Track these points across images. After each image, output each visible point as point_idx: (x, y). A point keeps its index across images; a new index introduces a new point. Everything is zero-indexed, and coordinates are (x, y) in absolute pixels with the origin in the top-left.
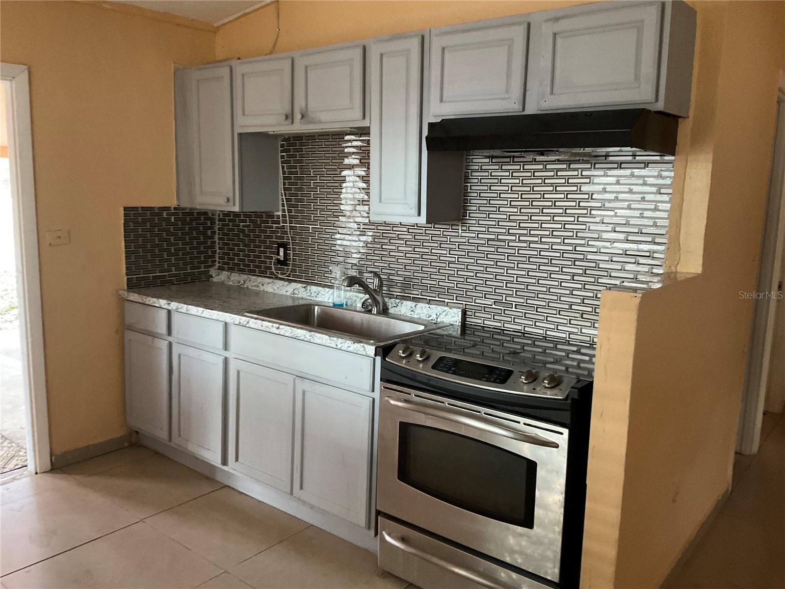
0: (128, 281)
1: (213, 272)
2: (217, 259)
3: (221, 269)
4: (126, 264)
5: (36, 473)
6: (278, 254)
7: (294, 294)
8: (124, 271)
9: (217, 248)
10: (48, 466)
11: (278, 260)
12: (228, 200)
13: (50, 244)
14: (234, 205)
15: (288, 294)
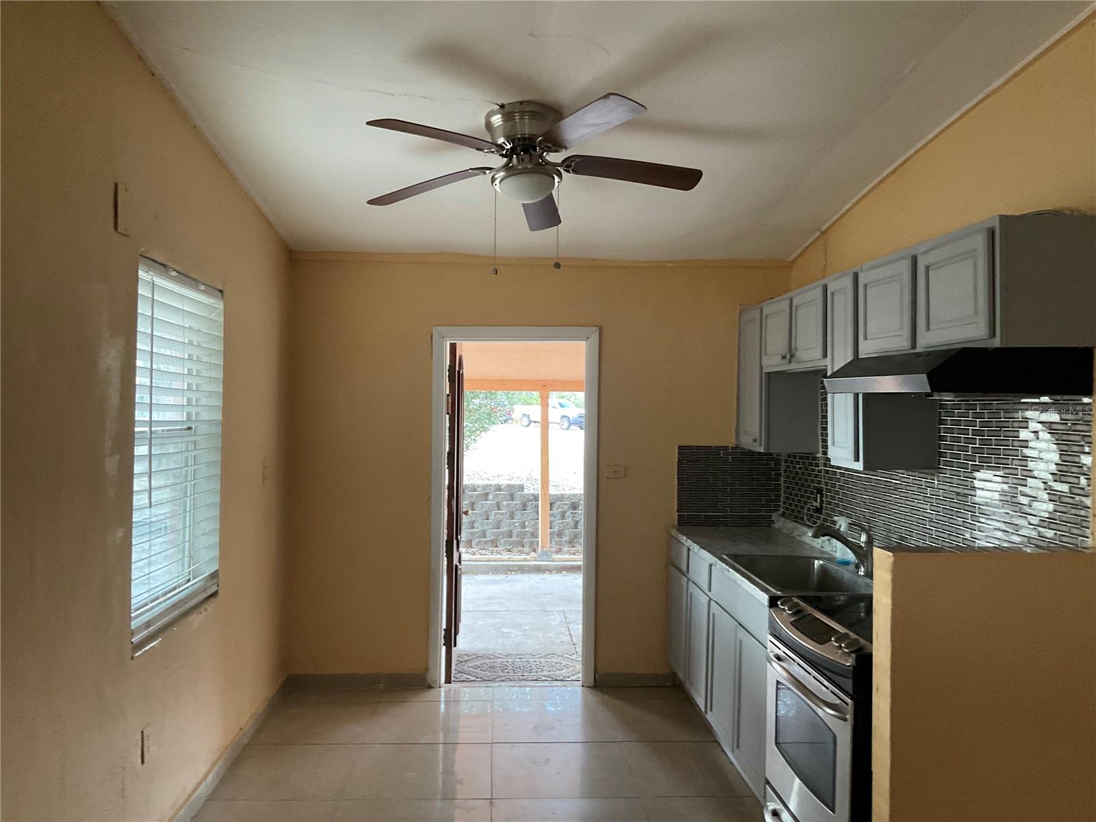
0: (678, 518)
1: (775, 517)
2: (781, 503)
3: (783, 515)
4: (678, 501)
5: (583, 686)
6: (816, 501)
7: (822, 547)
8: (676, 507)
9: (782, 492)
10: (592, 683)
11: (816, 506)
12: (755, 440)
13: (608, 478)
14: (761, 445)
15: (819, 546)
